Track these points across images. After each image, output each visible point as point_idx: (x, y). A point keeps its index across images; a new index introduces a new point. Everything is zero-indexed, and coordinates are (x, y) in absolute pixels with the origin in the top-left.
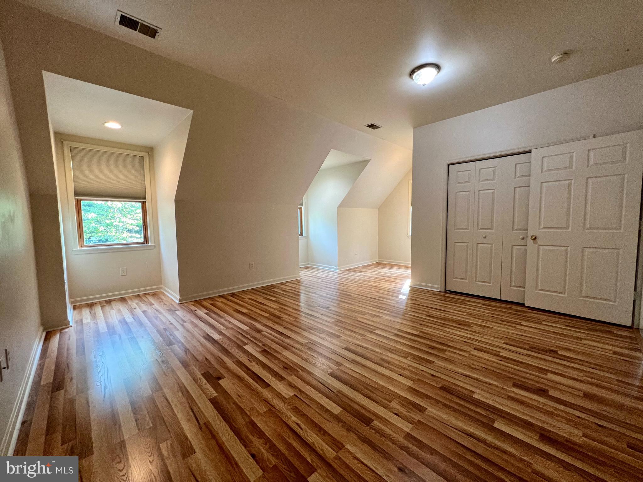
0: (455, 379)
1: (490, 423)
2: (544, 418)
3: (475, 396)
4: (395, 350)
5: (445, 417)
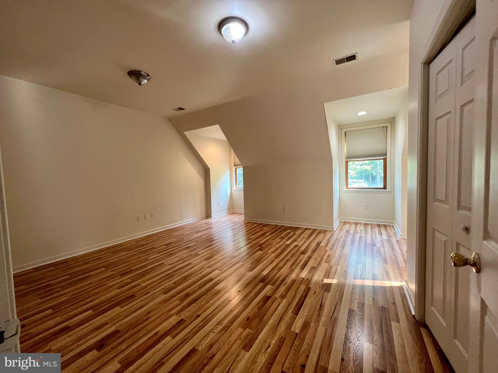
0: (141, 301)
1: (93, 309)
2: (79, 334)
3: (118, 308)
4: (186, 279)
5: (110, 294)
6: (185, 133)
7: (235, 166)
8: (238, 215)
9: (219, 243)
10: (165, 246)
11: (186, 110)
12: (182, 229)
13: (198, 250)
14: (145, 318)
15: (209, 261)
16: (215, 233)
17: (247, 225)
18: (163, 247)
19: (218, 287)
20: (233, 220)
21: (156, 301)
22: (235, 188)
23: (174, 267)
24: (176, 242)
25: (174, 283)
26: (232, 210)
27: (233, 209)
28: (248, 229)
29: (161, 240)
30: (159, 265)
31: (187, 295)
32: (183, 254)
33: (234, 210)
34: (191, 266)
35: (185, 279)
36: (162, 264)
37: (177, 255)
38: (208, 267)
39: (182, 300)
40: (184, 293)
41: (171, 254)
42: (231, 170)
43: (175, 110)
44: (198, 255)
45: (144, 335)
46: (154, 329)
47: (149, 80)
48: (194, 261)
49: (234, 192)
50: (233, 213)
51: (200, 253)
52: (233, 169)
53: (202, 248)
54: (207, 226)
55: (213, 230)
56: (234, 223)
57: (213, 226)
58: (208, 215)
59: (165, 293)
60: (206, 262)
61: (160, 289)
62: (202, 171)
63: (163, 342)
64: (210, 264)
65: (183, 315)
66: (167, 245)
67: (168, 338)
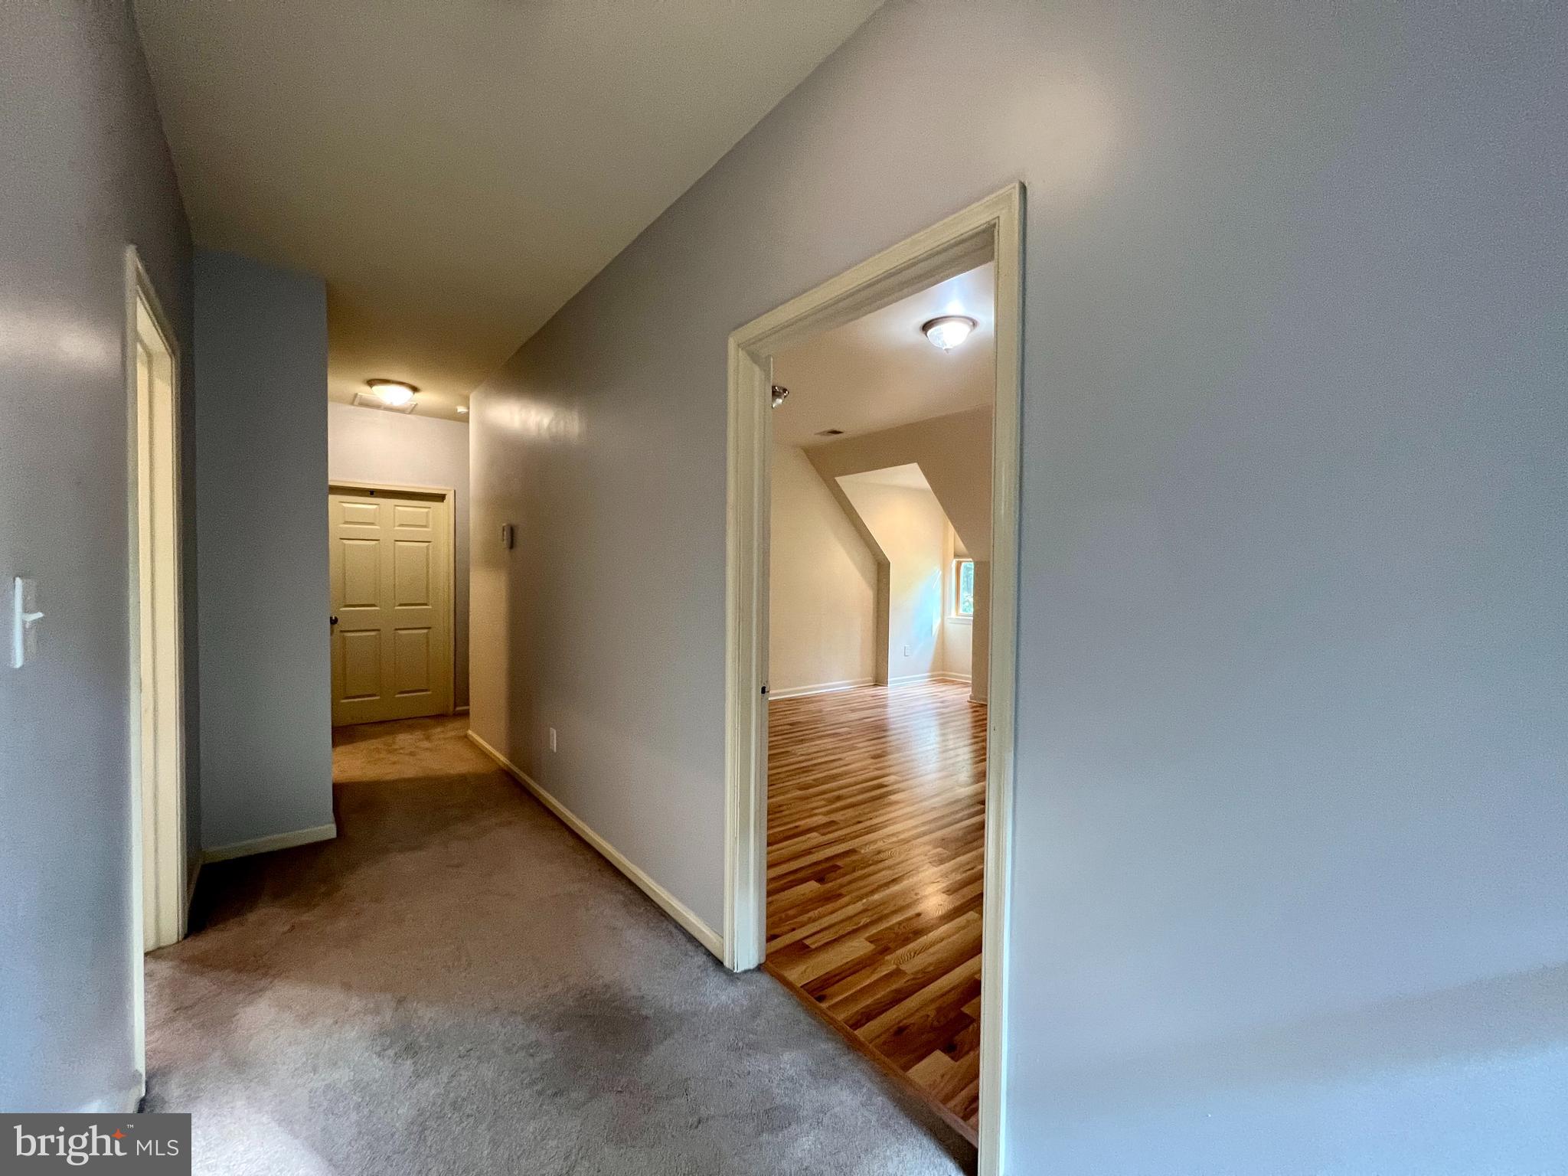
6: (838, 479)
7: (956, 555)
8: (955, 687)
9: (902, 736)
10: (789, 727)
11: (844, 434)
12: (820, 701)
13: (857, 741)
14: (776, 810)
15: (879, 760)
16: (893, 718)
17: (978, 709)
18: (786, 727)
19: (893, 798)
20: (941, 695)
21: (789, 796)
22: (953, 615)
23: (812, 759)
24: (807, 722)
25: (814, 780)
26: (941, 672)
27: (943, 670)
28: (977, 719)
29: (778, 714)
30: (783, 753)
31: (839, 798)
32: (827, 743)
33: (946, 673)
34: (841, 763)
35: (834, 778)
36: (787, 752)
37: (813, 743)
38: (877, 769)
39: (831, 801)
40: (836, 793)
41: (802, 740)
42: (945, 567)
43: (822, 434)
44: (855, 748)
45: (779, 826)
46: (795, 821)
47: (785, 397)
48: (848, 756)
49: (950, 627)
50: (943, 681)
51: (858, 745)
52: (952, 563)
53: (864, 739)
54: (874, 701)
55: (889, 710)
56: (942, 702)
57: (890, 702)
58: (880, 680)
59: (800, 789)
60: (873, 761)
61: (795, 782)
62: (871, 567)
63: (808, 836)
64: (878, 765)
65: (837, 817)
66: (791, 724)
67: (814, 834)
